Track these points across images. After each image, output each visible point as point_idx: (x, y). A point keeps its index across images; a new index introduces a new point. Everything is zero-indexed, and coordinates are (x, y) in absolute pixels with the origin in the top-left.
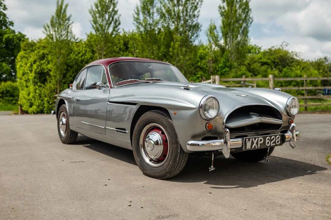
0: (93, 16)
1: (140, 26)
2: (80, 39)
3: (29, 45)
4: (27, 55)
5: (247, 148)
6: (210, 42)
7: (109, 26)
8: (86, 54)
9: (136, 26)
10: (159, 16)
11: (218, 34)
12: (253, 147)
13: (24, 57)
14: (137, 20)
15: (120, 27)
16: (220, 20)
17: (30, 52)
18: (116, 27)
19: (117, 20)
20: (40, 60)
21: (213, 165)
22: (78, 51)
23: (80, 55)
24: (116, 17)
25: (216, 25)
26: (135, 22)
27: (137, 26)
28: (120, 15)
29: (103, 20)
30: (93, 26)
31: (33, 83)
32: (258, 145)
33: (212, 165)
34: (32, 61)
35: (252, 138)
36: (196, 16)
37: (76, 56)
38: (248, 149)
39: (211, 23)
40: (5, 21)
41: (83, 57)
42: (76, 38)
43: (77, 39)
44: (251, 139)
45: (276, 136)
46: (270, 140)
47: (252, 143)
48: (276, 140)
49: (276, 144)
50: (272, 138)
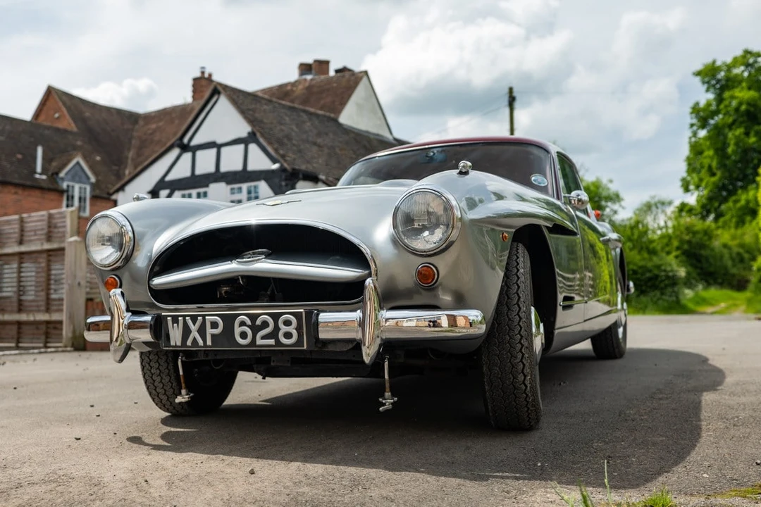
5: (172, 343)
12: (189, 343)
32: (204, 340)
33: (183, 386)
35: (184, 317)
38: (173, 347)
44: (181, 319)
45: (276, 317)
46: (248, 326)
47: (186, 332)
48: (277, 329)
49: (278, 343)
50: (258, 322)
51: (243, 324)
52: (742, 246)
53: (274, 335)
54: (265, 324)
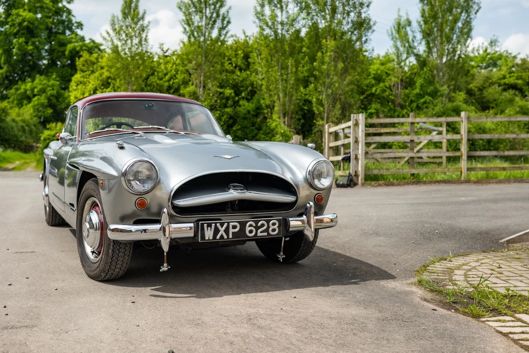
0: (185, 13)
1: (265, 27)
2: (171, 50)
3: (89, 62)
4: (85, 80)
5: (207, 238)
6: (397, 49)
7: (212, 28)
8: (177, 76)
9: (257, 27)
10: (298, 8)
11: (415, 34)
12: (218, 237)
13: (81, 83)
14: (260, 15)
15: (230, 27)
16: (419, 8)
17: (89, 75)
18: (222, 28)
19: (225, 16)
20: (102, 87)
21: (167, 262)
22: (165, 72)
23: (167, 77)
24: (223, 11)
25: (411, 19)
26: (257, 21)
27: (260, 27)
28: (230, 8)
29: (201, 18)
30: (185, 29)
31: (94, 126)
32: (228, 235)
33: (165, 261)
34: (91, 89)
35: (216, 223)
36: (366, 5)
37: (161, 79)
38: (207, 240)
39: (399, 16)
40: (70, 21)
41: (171, 82)
42: (165, 49)
43: (167, 50)
44: (213, 225)
45: (268, 222)
46: (254, 227)
47: (217, 231)
48: (268, 227)
49: (269, 234)
50: (259, 224)
51: (251, 226)
52: (24, 121)
53: (267, 230)
54: (263, 225)
